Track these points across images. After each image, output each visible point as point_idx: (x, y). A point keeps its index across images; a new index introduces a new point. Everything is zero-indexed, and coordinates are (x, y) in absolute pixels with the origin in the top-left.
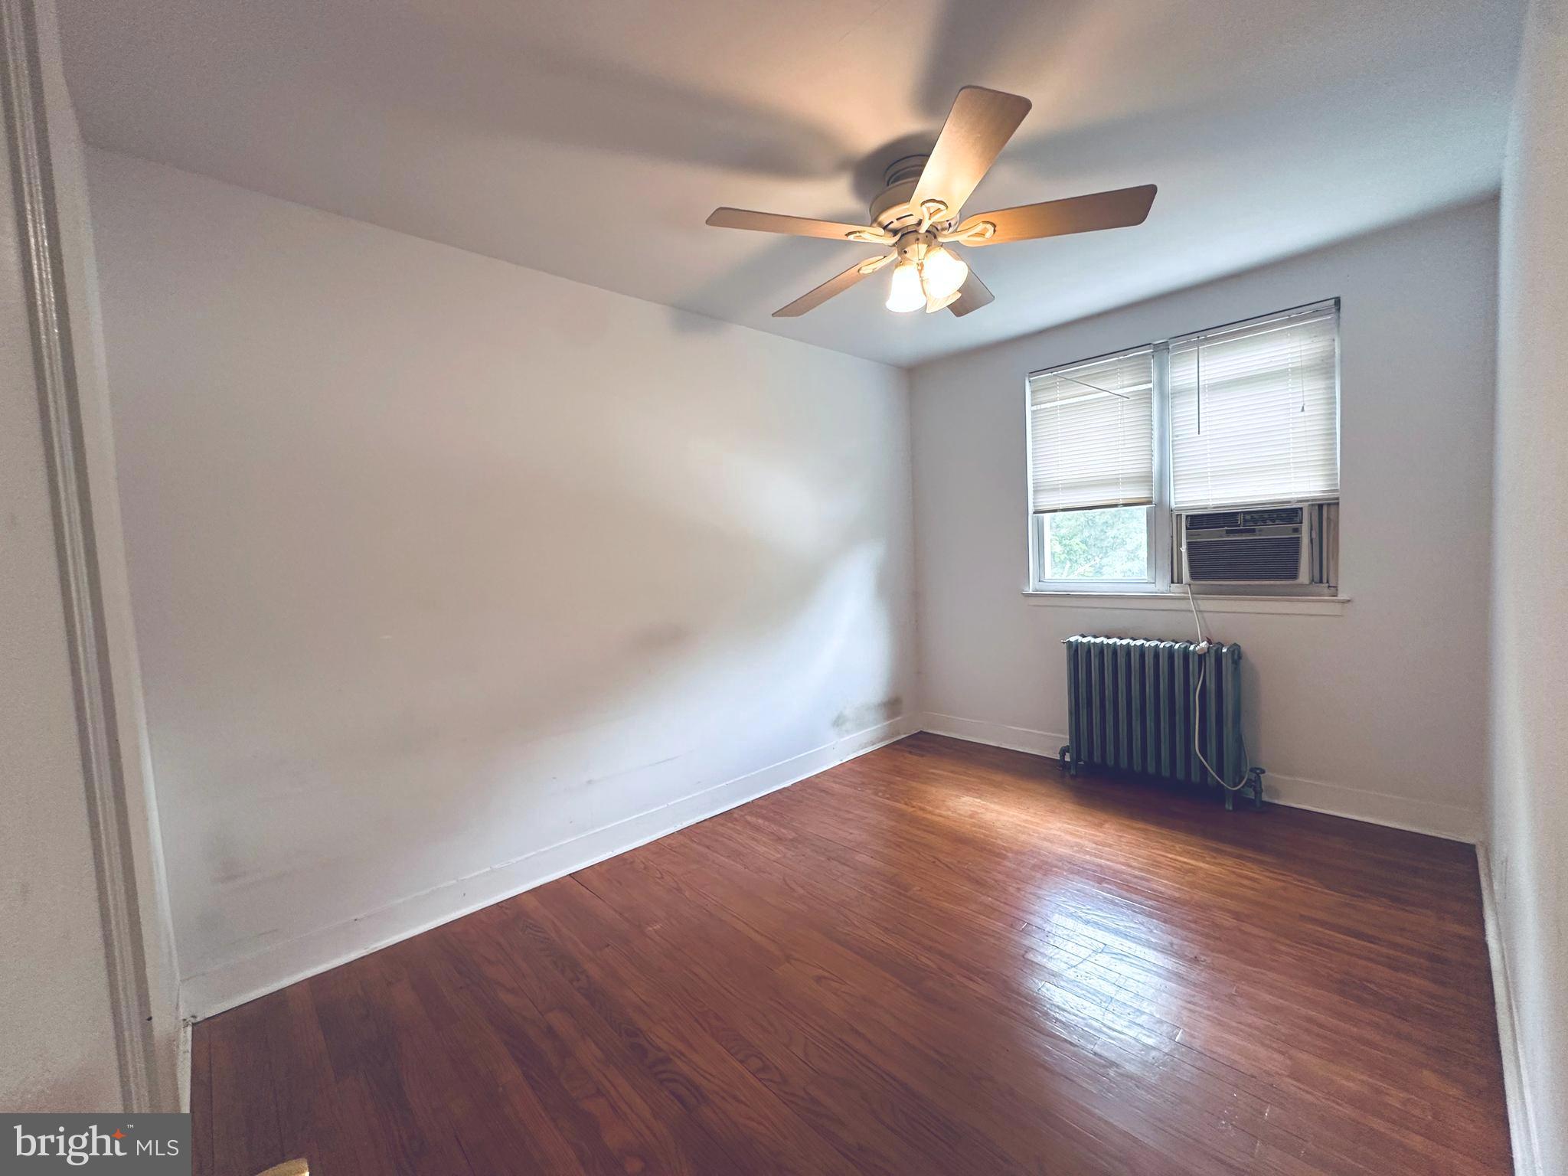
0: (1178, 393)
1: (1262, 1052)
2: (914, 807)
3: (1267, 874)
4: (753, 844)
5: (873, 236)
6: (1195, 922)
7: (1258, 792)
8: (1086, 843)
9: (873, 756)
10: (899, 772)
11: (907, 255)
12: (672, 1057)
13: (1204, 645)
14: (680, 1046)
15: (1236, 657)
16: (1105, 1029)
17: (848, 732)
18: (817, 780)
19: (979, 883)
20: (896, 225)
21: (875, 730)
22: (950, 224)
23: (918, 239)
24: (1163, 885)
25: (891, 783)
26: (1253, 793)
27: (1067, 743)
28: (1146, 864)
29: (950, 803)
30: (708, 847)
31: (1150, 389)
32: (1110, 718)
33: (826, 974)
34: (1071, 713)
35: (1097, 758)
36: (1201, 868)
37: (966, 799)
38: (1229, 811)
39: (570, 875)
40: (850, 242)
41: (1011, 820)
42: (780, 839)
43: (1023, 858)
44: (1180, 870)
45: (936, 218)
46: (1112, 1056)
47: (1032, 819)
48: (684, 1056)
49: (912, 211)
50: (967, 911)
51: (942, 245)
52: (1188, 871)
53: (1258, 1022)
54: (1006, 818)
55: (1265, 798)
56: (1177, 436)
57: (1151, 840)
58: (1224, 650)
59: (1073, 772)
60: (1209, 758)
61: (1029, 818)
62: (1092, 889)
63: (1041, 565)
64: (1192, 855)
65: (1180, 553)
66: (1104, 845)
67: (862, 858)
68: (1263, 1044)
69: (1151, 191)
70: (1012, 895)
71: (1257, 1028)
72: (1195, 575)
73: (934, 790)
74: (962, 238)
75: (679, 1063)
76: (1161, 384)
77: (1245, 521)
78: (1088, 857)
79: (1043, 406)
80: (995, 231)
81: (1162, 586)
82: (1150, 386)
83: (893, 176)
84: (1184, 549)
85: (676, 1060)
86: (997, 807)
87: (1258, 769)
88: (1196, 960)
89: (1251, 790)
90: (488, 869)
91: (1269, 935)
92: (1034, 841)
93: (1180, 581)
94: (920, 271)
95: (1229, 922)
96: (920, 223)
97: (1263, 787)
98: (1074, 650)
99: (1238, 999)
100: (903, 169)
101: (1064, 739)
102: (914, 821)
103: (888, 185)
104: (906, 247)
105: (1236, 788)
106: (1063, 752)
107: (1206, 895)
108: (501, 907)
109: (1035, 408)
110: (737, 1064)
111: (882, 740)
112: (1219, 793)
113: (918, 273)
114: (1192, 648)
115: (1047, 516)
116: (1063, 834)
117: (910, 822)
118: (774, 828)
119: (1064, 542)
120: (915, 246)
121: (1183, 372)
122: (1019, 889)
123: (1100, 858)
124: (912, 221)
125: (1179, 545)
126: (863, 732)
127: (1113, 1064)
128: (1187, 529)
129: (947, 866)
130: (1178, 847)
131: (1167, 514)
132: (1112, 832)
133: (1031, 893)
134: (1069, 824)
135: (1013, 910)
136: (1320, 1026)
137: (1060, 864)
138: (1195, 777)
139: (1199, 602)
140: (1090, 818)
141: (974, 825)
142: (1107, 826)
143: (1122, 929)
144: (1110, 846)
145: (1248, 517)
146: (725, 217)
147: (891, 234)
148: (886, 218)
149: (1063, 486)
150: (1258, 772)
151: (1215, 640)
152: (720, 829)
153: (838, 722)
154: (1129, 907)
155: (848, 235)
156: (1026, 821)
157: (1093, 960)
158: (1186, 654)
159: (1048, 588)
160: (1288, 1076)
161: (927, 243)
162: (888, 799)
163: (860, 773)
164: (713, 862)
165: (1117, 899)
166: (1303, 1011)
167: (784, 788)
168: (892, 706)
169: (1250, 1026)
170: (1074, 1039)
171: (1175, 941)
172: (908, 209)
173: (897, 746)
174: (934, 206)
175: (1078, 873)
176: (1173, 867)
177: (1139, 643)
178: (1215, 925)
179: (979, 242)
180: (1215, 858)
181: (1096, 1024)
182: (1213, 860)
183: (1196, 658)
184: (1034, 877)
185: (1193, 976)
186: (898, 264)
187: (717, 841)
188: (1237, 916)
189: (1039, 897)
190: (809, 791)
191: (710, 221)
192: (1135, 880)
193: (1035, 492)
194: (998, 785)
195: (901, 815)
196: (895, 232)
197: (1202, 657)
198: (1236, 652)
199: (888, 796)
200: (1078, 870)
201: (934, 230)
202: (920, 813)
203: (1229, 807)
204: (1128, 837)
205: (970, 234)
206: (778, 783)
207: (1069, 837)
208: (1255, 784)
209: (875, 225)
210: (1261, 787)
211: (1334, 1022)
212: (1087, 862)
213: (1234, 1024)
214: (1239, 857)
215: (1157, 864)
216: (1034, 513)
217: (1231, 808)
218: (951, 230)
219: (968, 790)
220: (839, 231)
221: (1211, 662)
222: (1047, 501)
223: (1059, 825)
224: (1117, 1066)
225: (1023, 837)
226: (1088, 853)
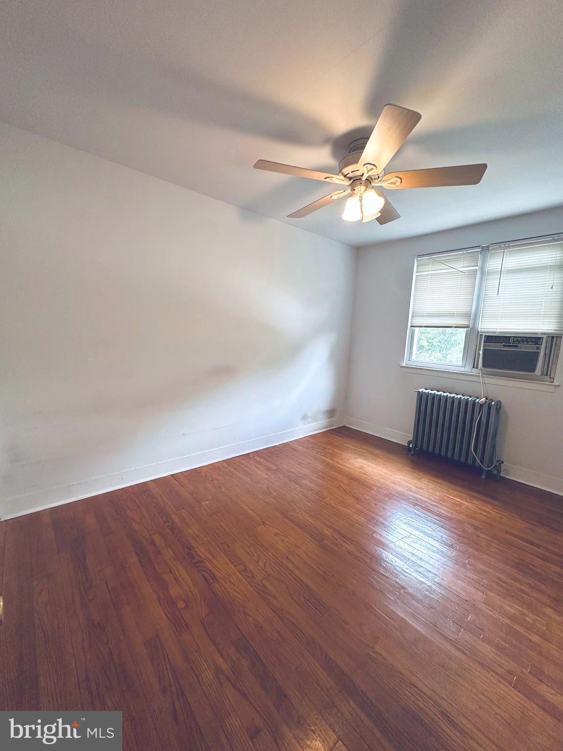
0: (490, 273)
1: (473, 590)
2: (334, 461)
3: (494, 510)
4: (256, 470)
5: (338, 180)
6: (455, 529)
7: (499, 472)
8: (412, 486)
9: (319, 435)
10: (330, 444)
11: (355, 192)
12: (205, 561)
13: (483, 400)
14: (210, 557)
15: (498, 407)
16: (403, 572)
17: (309, 423)
18: (291, 444)
19: (358, 499)
20: (351, 175)
21: (322, 423)
22: (379, 176)
23: (361, 184)
24: (444, 511)
25: (326, 449)
26: (496, 472)
27: (412, 439)
28: (438, 499)
29: (352, 461)
30: (236, 469)
31: (477, 270)
32: (433, 429)
33: (279, 532)
34: (415, 425)
35: (425, 447)
36: (464, 504)
37: (359, 460)
38: (483, 479)
39: (171, 475)
40: (326, 182)
41: (378, 472)
42: (269, 469)
43: (380, 490)
44: (453, 504)
45: (370, 173)
46: (403, 584)
47: (389, 473)
48: (210, 560)
49: (359, 168)
50: (350, 512)
51: (373, 187)
52: (457, 505)
53: (475, 577)
54: (376, 471)
55: (502, 474)
56: (487, 295)
57: (442, 488)
58: (493, 403)
59: (412, 453)
60: (478, 454)
61: (387, 472)
62: (410, 508)
63: (411, 353)
64: (461, 498)
65: (479, 354)
66: (420, 488)
67: (306, 482)
68: (474, 587)
69: (484, 167)
70: (372, 506)
71: (472, 579)
72: (484, 365)
73: (345, 454)
74: (384, 184)
75: (208, 563)
76: (482, 268)
77: (514, 341)
78: (411, 493)
79: (422, 273)
80: (401, 182)
81: (468, 369)
82: (477, 268)
83: (351, 149)
84: (481, 352)
85: (206, 562)
86: (373, 466)
87: (501, 461)
88: (451, 546)
89: (496, 470)
90: (134, 469)
91: (488, 538)
92: (388, 483)
93: (477, 368)
94: (361, 200)
95: (471, 530)
96: (362, 175)
97: (502, 470)
98: (421, 396)
99: (468, 566)
100: (357, 145)
101: (410, 437)
102: (332, 467)
103: (350, 153)
104: (354, 187)
105: (489, 469)
106: (409, 443)
107: (463, 516)
108: (139, 486)
109: (418, 274)
110: (233, 567)
111: (325, 428)
112: (480, 470)
113: (359, 201)
114: (478, 400)
115: (416, 328)
116: (401, 481)
117: (331, 468)
118: (267, 464)
119: (430, 341)
120: (359, 187)
121: (494, 263)
122: (376, 504)
123: (417, 494)
124: (358, 173)
125: (479, 350)
126: (315, 424)
127: (403, 587)
128: (484, 342)
129: (345, 490)
130: (455, 493)
131: (476, 333)
132: (425, 482)
133: (381, 507)
134: (405, 477)
135: (371, 513)
136: (503, 582)
137: (397, 495)
138: (470, 462)
139: (485, 379)
140: (416, 475)
141: (360, 473)
142: (423, 479)
143: (420, 528)
144: (423, 489)
145: (516, 339)
146: (262, 165)
147: (348, 179)
148: (346, 170)
149: (427, 315)
150: (501, 462)
151: (490, 398)
152: (243, 462)
153: (304, 418)
154: (426, 519)
155: (326, 178)
156: (385, 473)
157: (404, 540)
158: (474, 403)
159: (412, 364)
160: (483, 603)
161: (365, 186)
162: (322, 456)
163: (312, 442)
164: (237, 476)
165: (421, 514)
166: (497, 574)
167: (275, 446)
168: (331, 413)
169: (470, 578)
170: (387, 575)
171: (444, 536)
172: (357, 167)
173: (331, 432)
174: (370, 167)
175: (405, 500)
176: (451, 503)
177: (452, 395)
178: (465, 531)
179: (392, 187)
180: (471, 500)
181: (399, 569)
182: (471, 501)
183: (479, 406)
184: (384, 499)
185: (449, 553)
186: (350, 195)
187: (240, 467)
188: (476, 528)
189: (384, 509)
190: (287, 448)
191: (256, 166)
192: (431, 506)
193: (413, 316)
194: (375, 455)
195: (328, 464)
196: (350, 179)
197: (481, 406)
198: (499, 405)
199: (323, 455)
200: (406, 499)
201: (370, 179)
202: (336, 464)
203: (484, 477)
204: (432, 486)
205: (388, 183)
206: (272, 443)
207: (404, 483)
208: (498, 468)
209: (340, 174)
210: (500, 470)
211: (509, 581)
212: (411, 495)
213: (464, 577)
214: (483, 501)
215: (443, 500)
216: (411, 327)
217: (484, 478)
218: (379, 179)
219: (362, 456)
220: (321, 176)
221: (485, 408)
222: (418, 321)
223: (401, 477)
224: (405, 589)
225: (383, 480)
226: (411, 491)
